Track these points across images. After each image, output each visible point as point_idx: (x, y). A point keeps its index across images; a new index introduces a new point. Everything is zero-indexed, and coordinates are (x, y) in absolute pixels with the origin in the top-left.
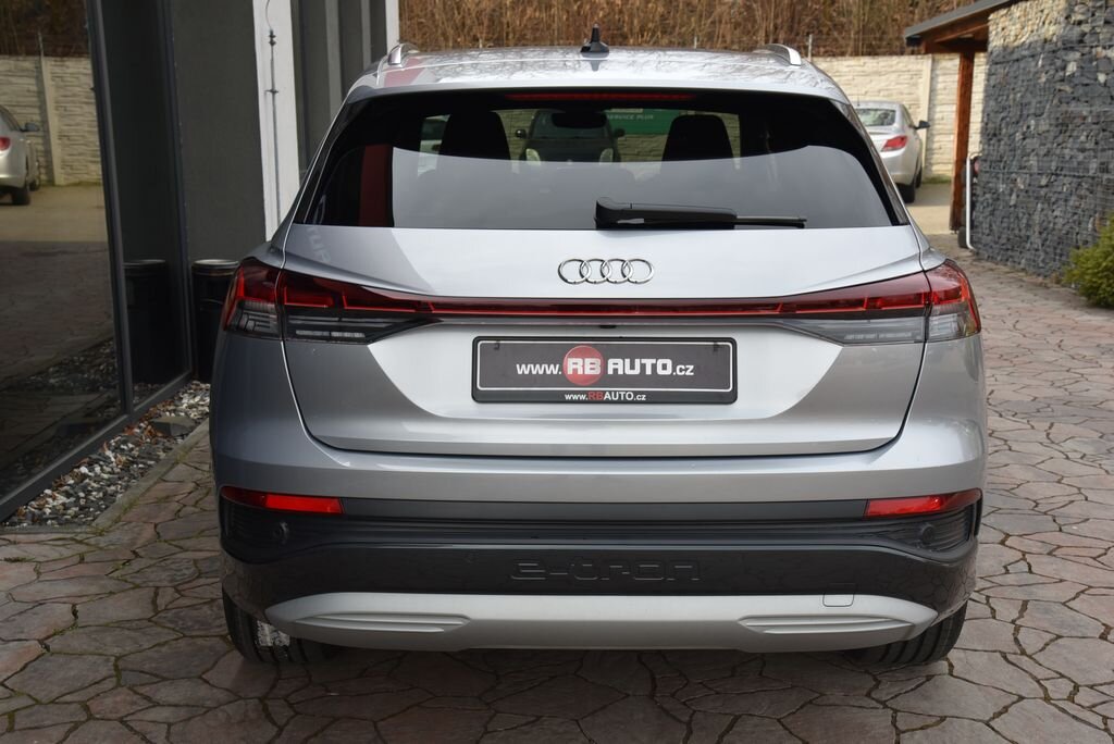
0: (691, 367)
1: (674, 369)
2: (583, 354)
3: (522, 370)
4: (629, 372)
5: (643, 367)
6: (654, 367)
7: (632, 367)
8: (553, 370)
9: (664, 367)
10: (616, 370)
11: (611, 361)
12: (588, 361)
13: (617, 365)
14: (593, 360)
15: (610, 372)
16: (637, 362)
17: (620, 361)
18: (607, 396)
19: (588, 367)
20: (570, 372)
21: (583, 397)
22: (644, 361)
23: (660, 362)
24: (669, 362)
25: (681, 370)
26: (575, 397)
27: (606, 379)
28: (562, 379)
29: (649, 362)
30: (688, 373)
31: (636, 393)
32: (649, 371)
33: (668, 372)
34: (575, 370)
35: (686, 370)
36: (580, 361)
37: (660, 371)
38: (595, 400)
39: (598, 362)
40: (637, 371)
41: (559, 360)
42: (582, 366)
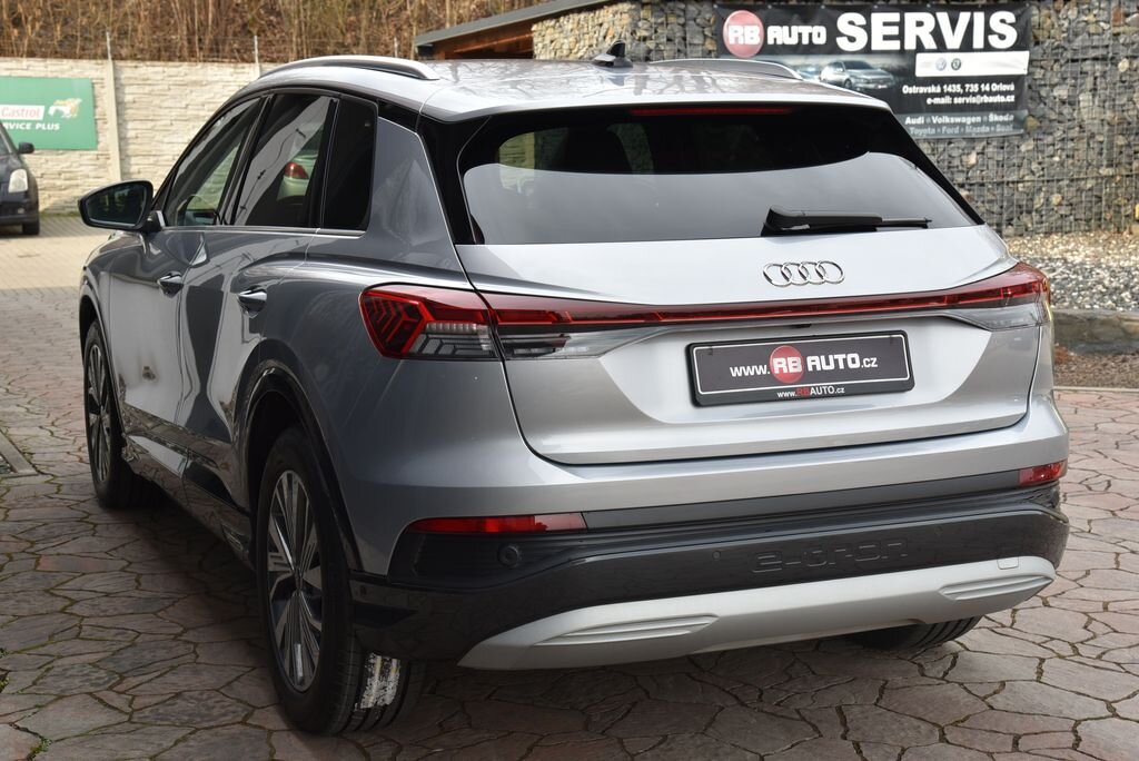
0: (875, 359)
1: (862, 363)
2: (785, 353)
3: (736, 372)
4: (825, 368)
5: (836, 361)
6: (845, 361)
7: (828, 364)
8: (762, 370)
9: (853, 361)
10: (814, 367)
11: (809, 359)
12: (790, 359)
13: (816, 362)
14: (795, 359)
15: (810, 369)
16: (831, 357)
17: (816, 358)
18: (813, 392)
19: (791, 366)
20: (777, 372)
21: (793, 394)
22: (836, 356)
23: (850, 356)
24: (856, 356)
25: (867, 363)
26: (786, 394)
27: (809, 376)
28: (771, 378)
29: (840, 357)
30: (873, 365)
31: (836, 387)
32: (842, 366)
33: (857, 365)
34: (781, 369)
35: (871, 362)
36: (783, 360)
37: (851, 366)
38: (803, 396)
39: (798, 360)
40: (832, 367)
41: (766, 361)
42: (785, 365)
